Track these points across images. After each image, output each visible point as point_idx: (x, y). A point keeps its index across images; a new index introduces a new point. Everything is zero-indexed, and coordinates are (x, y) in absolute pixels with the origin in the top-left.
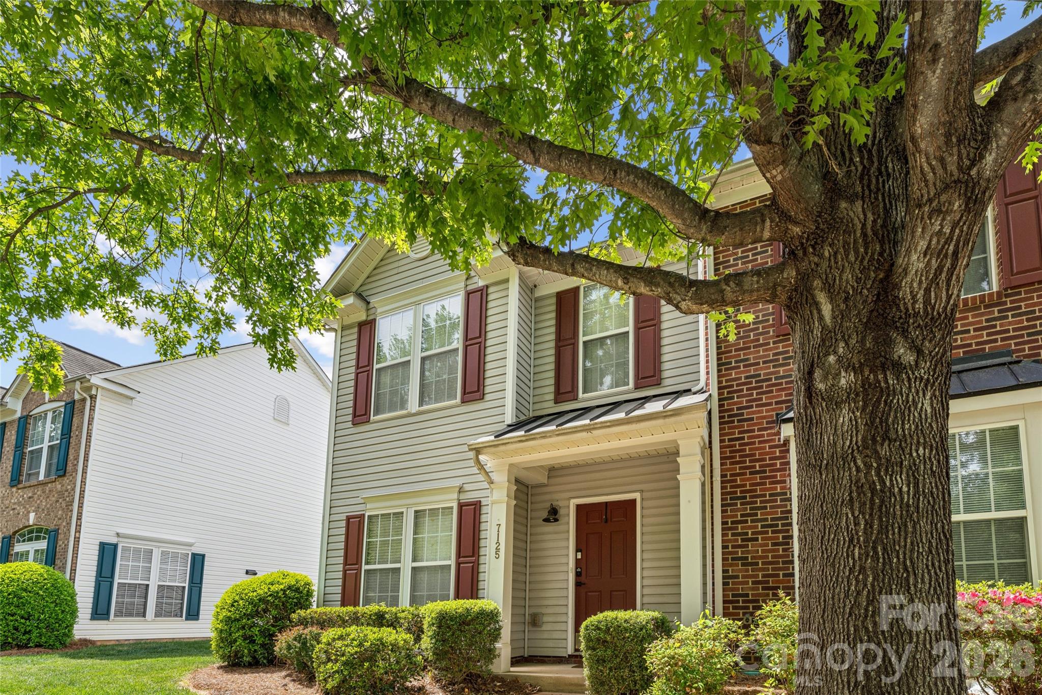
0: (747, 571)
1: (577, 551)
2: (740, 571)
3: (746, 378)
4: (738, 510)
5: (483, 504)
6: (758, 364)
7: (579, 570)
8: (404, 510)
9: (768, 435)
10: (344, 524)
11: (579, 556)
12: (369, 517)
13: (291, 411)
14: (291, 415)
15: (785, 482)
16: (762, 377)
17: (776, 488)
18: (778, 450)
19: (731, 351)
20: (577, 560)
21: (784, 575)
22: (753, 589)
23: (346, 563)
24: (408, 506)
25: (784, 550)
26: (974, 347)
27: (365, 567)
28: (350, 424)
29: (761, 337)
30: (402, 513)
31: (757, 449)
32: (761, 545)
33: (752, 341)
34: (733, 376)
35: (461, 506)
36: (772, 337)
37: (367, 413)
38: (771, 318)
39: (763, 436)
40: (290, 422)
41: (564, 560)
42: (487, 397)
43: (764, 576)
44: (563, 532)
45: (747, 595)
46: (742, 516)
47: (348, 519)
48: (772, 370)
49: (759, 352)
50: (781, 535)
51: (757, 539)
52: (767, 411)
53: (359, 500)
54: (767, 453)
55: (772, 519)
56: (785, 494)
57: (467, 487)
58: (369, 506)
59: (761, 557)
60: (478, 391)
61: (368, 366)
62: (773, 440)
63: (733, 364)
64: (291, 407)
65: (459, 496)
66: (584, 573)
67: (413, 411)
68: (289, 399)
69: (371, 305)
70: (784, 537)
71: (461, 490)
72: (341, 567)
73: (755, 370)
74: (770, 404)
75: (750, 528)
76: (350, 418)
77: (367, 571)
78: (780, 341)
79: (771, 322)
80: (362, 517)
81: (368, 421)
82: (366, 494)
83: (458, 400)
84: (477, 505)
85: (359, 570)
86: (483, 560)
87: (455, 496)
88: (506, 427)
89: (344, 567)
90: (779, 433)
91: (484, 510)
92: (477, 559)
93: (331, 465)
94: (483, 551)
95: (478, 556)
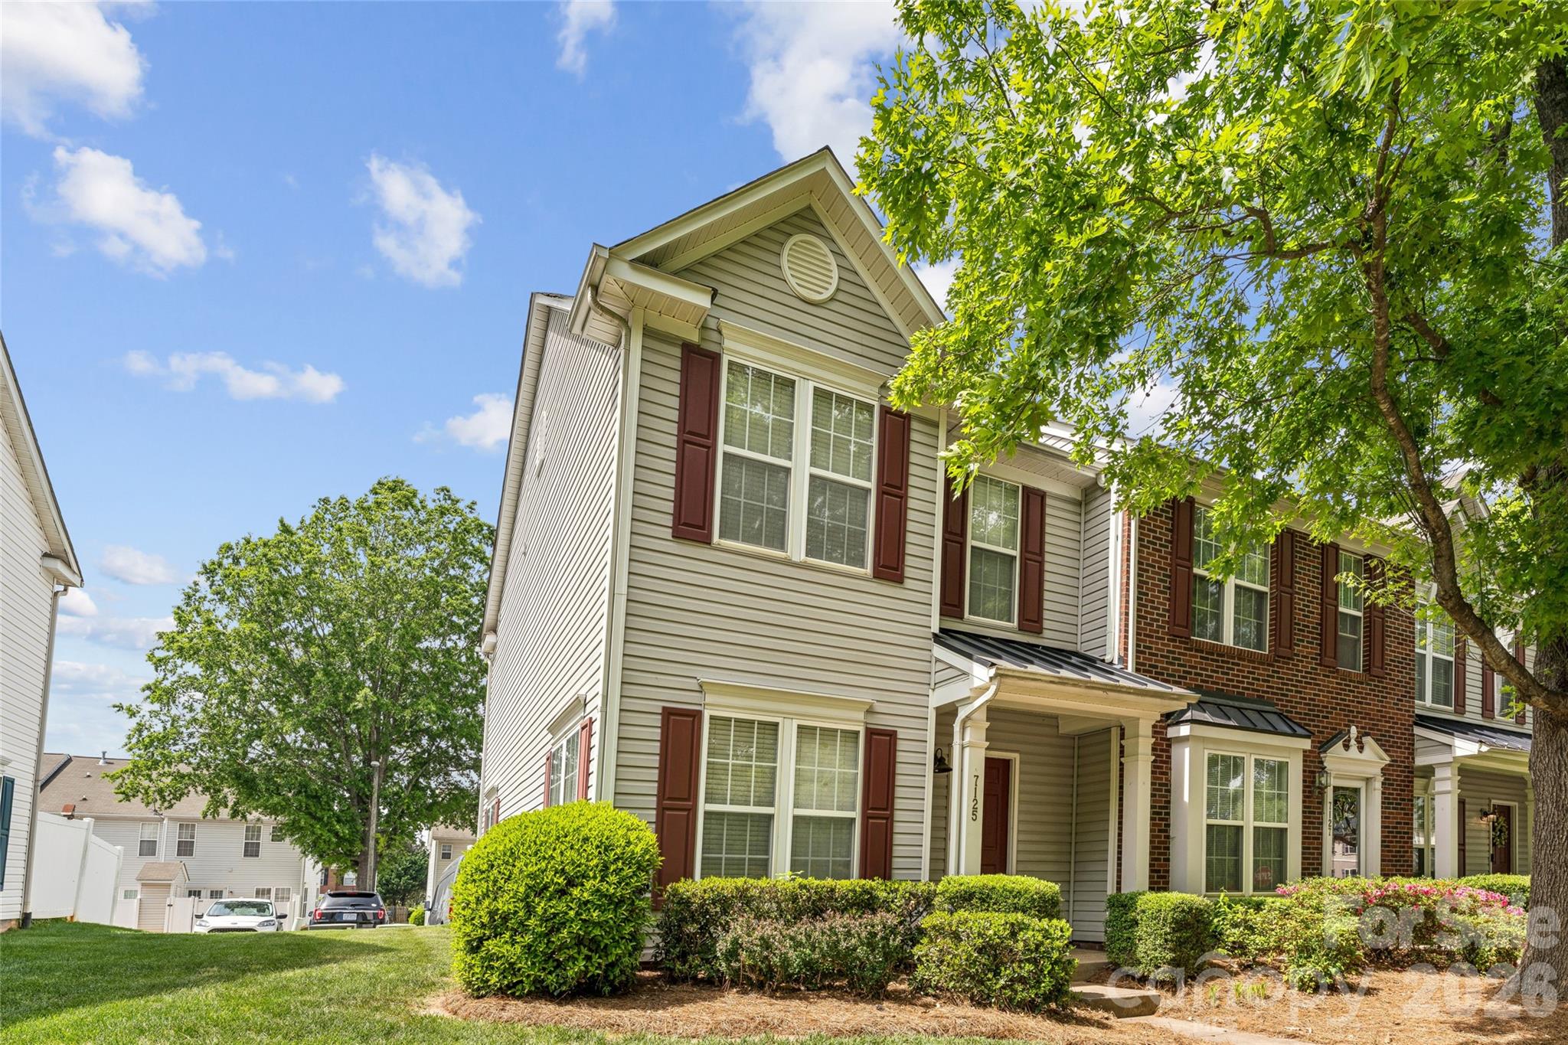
3: (1149, 666)
5: (899, 736)
8: (779, 720)
9: (1160, 727)
10: (658, 721)
12: (711, 718)
15: (1167, 774)
16: (1159, 670)
17: (1162, 779)
18: (1164, 743)
21: (1164, 860)
23: (662, 794)
24: (786, 716)
25: (1165, 837)
27: (702, 807)
28: (668, 533)
30: (777, 724)
33: (1155, 631)
35: (871, 733)
37: (706, 524)
42: (908, 583)
47: (667, 713)
49: (1158, 643)
50: (1163, 823)
53: (693, 684)
54: (1159, 745)
55: (1159, 807)
56: (1168, 785)
57: (879, 707)
58: (709, 699)
60: (896, 569)
62: (1162, 733)
65: (866, 718)
67: (795, 559)
70: (1165, 825)
71: (870, 711)
72: (653, 801)
73: (1155, 661)
76: (669, 520)
77: (708, 815)
78: (1172, 640)
79: (1167, 618)
80: (697, 716)
81: (706, 541)
82: (706, 676)
83: (868, 570)
84: (892, 735)
85: (692, 810)
86: (898, 816)
87: (861, 716)
88: (931, 636)
89: (659, 802)
90: (1166, 728)
91: (901, 745)
92: (892, 815)
93: (624, 598)
94: (899, 804)
95: (892, 810)
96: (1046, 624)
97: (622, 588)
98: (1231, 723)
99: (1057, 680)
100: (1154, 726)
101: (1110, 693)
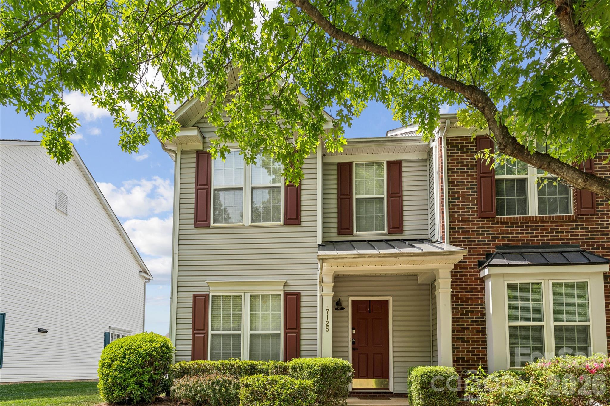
0: (464, 345)
1: (353, 329)
2: (460, 345)
3: (463, 238)
4: (459, 311)
5: (302, 294)
6: (469, 231)
7: (354, 340)
8: (242, 294)
9: (474, 272)
10: (191, 300)
11: (354, 332)
12: (213, 296)
13: (69, 205)
14: (69, 208)
15: (482, 298)
16: (471, 239)
17: (478, 301)
18: (479, 281)
19: (455, 222)
20: (353, 334)
21: (482, 348)
22: (467, 355)
23: (194, 328)
24: (245, 292)
25: (482, 335)
26: (565, 241)
27: (210, 332)
28: (193, 226)
29: (471, 217)
30: (241, 296)
31: (469, 279)
32: (471, 332)
33: (466, 218)
34: (457, 236)
35: (286, 295)
36: (476, 218)
37: (207, 220)
38: (476, 207)
39: (471, 272)
40: (68, 213)
41: (346, 334)
42: (303, 224)
43: (472, 348)
44: (346, 317)
45: (464, 358)
46: (461, 315)
47: (195, 296)
48: (476, 236)
49: (469, 225)
50: (480, 327)
51: (468, 328)
52: (474, 258)
53: (204, 284)
54: (474, 282)
55: (476, 318)
56: (482, 305)
57: (290, 282)
58: (212, 289)
59: (471, 338)
60: (297, 219)
61: (207, 185)
62: (476, 275)
63: (456, 229)
64: (69, 202)
65: (284, 288)
66: (356, 343)
67: (247, 225)
68: (67, 195)
69: (207, 140)
70: (482, 328)
71: (286, 284)
72: (190, 331)
73: (468, 235)
74: (475, 255)
75: (465, 322)
76: (193, 221)
77: (212, 335)
78: (481, 221)
79: (476, 209)
80: (207, 296)
81: (208, 226)
82: (209, 280)
83: (282, 222)
84: (298, 295)
85: (206, 334)
86: (303, 331)
87: (281, 288)
88: (317, 246)
89: (193, 332)
90: (479, 271)
91: (303, 299)
92: (299, 331)
93: (177, 255)
94: (303, 326)
95: (300, 329)
96: (405, 228)
97: (176, 251)
98: (527, 262)
99: (357, 256)
100: (451, 272)
101: (400, 258)
